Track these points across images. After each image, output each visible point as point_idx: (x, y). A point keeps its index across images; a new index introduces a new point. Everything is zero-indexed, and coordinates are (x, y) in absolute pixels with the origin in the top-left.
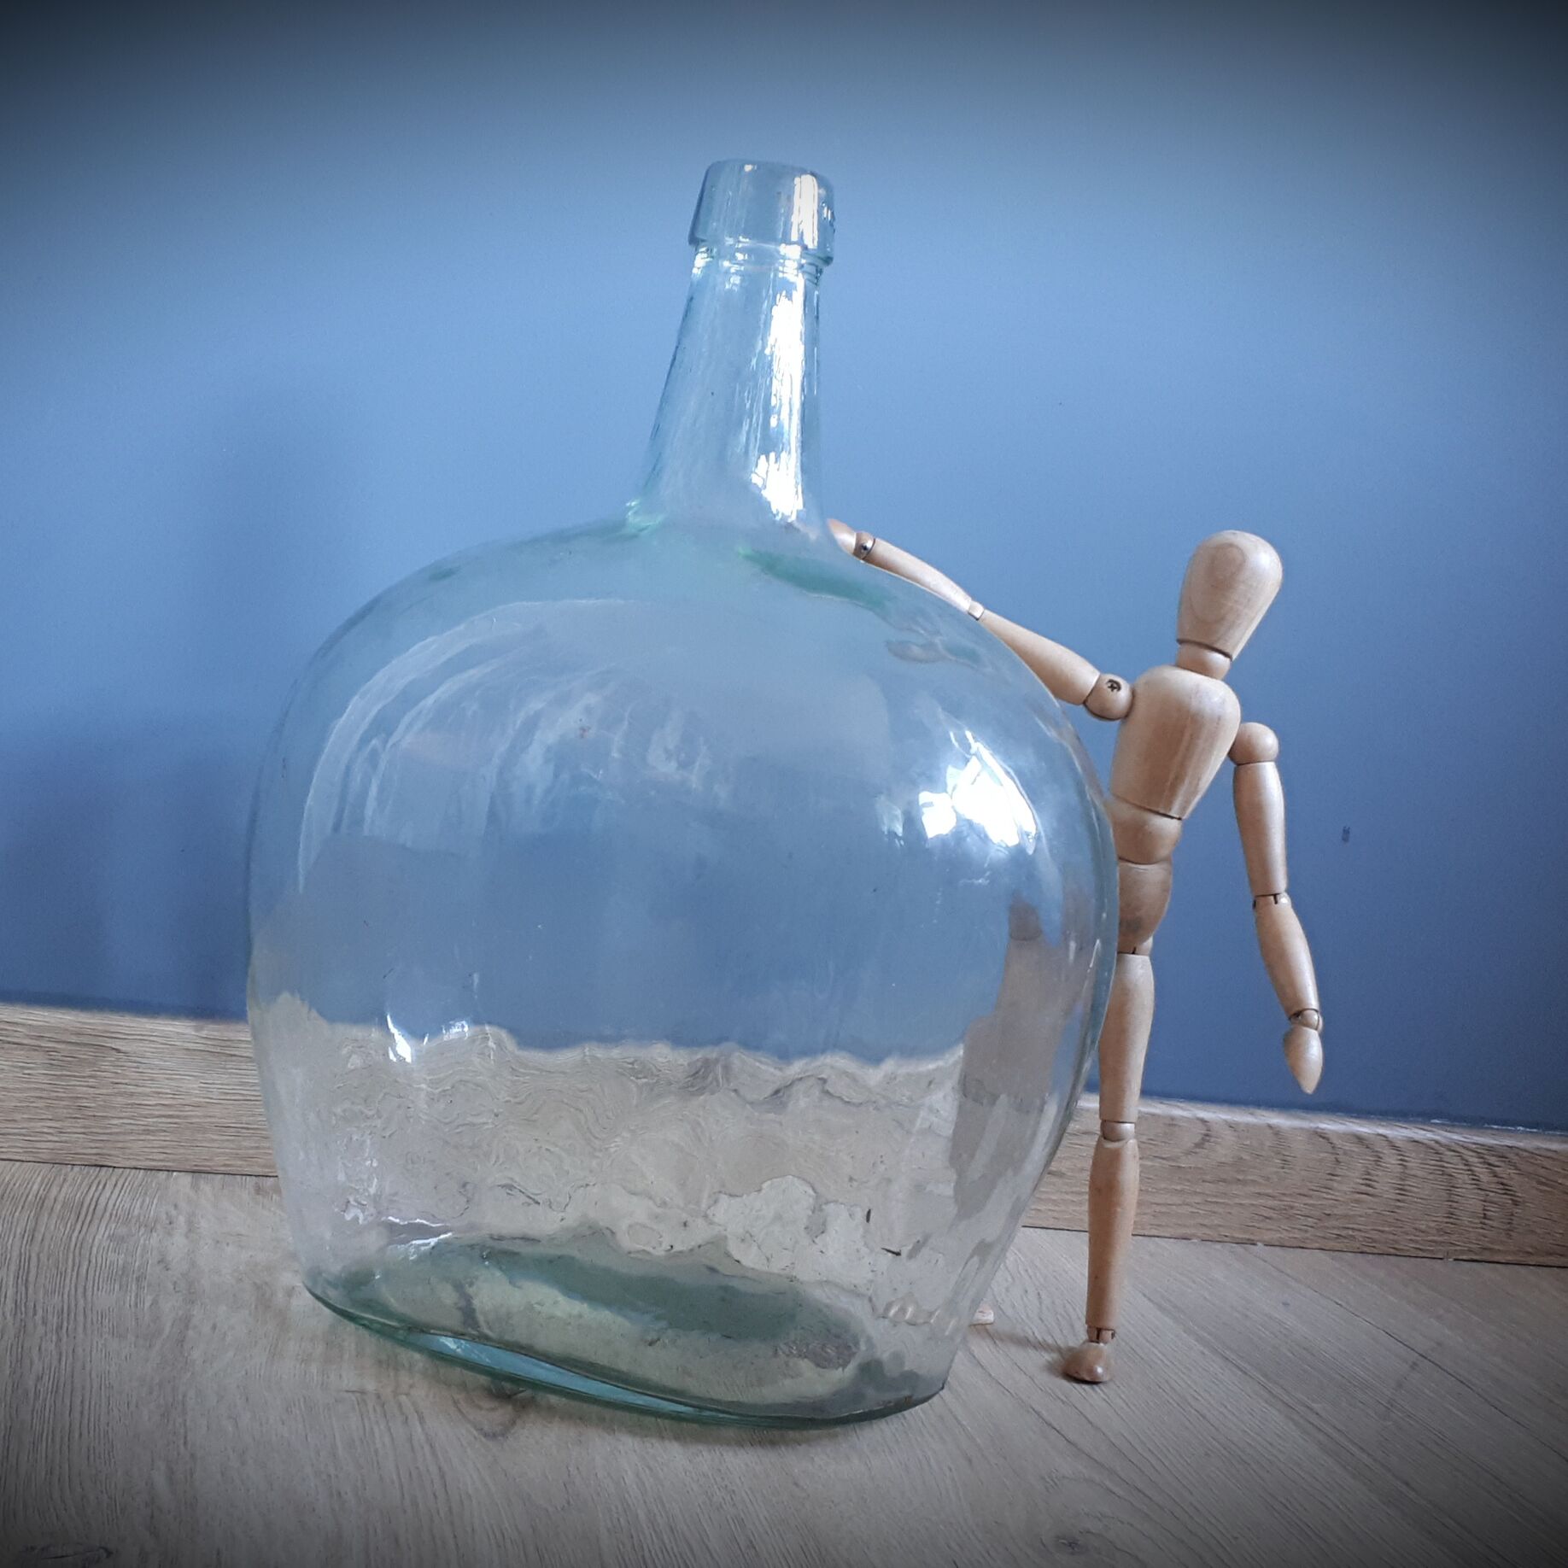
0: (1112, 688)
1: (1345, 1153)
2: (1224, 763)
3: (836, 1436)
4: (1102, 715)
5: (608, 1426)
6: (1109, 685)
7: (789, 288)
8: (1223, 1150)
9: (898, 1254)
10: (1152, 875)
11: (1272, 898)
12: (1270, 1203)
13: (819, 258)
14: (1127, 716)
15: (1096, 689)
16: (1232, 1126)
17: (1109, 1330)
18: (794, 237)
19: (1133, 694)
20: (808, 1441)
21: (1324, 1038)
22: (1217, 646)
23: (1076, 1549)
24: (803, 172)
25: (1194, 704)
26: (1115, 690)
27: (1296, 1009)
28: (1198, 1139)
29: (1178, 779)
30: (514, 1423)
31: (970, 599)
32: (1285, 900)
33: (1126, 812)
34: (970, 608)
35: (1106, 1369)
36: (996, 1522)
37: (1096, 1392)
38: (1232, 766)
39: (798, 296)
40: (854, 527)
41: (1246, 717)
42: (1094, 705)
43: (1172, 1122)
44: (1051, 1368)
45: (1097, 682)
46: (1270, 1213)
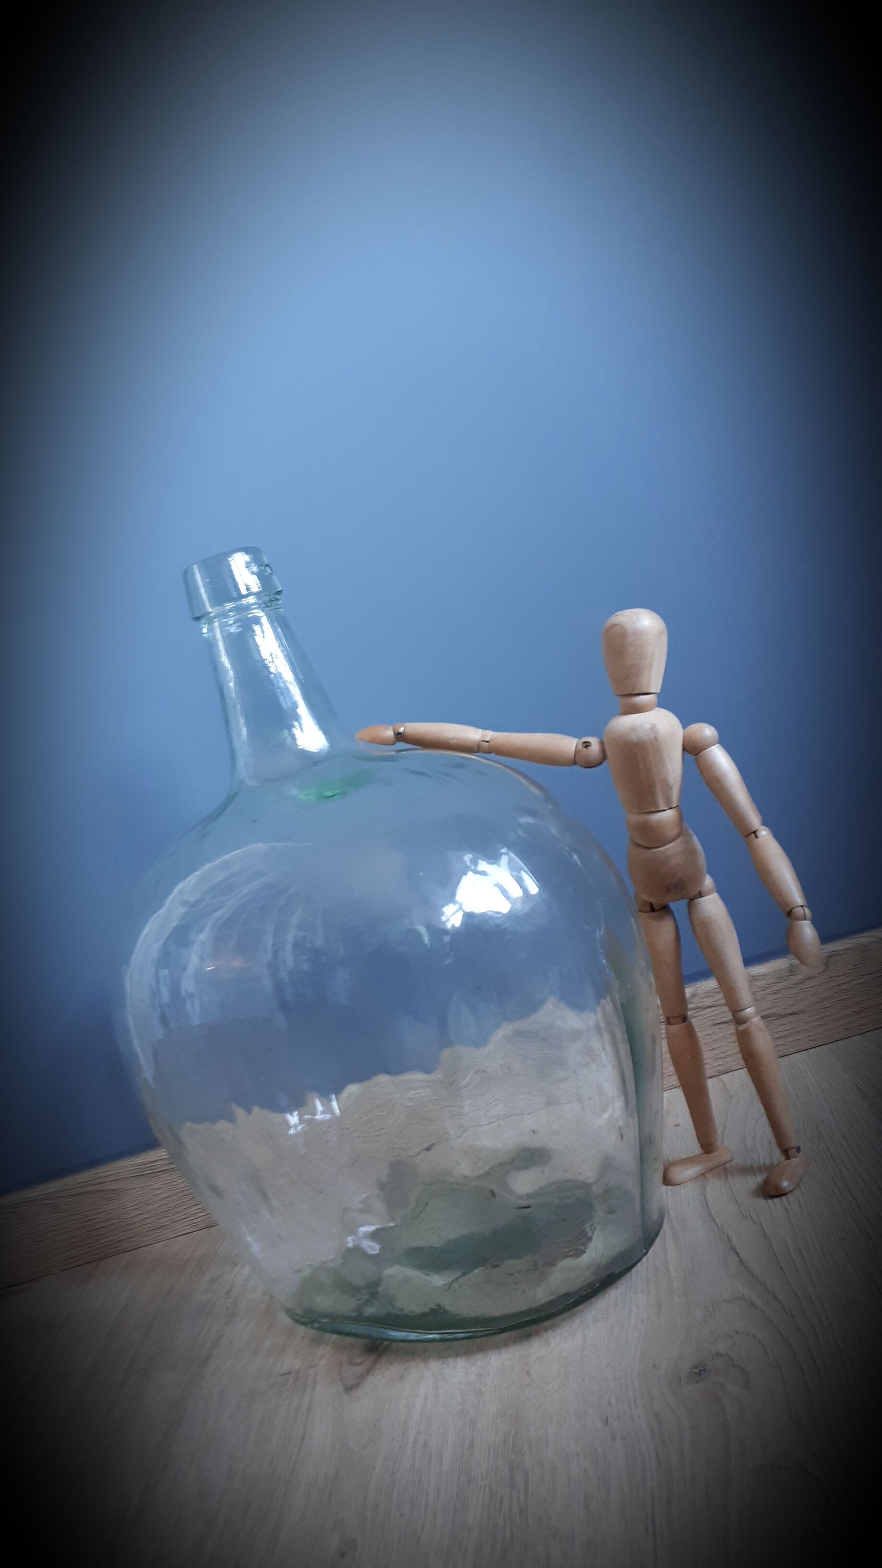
0: (587, 747)
4: (590, 765)
6: (585, 745)
7: (257, 620)
11: (753, 835)
14: (604, 756)
15: (576, 752)
18: (244, 592)
19: (602, 744)
23: (702, 1374)
24: (232, 552)
26: (589, 748)
32: (764, 833)
33: (635, 818)
34: (481, 737)
39: (264, 620)
42: (581, 762)
45: (576, 746)
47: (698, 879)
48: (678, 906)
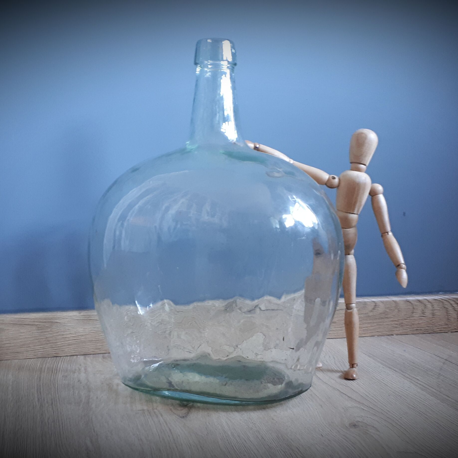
1: (416, 305)
2: (368, 197)
3: (282, 404)
4: (331, 187)
5: (216, 410)
6: (332, 178)
7: (225, 73)
8: (381, 309)
9: (293, 349)
10: (352, 231)
11: (387, 233)
12: (396, 323)
13: (233, 64)
14: (339, 185)
15: (329, 180)
16: (382, 302)
17: (355, 364)
18: (225, 59)
19: (339, 180)
20: (274, 407)
22: (362, 163)
23: (356, 427)
25: (357, 180)
26: (334, 179)
27: (398, 264)
28: (373, 307)
29: (355, 203)
30: (188, 413)
31: (288, 158)
32: (390, 234)
33: (342, 214)
35: (356, 375)
36: (332, 422)
37: (354, 382)
38: (371, 197)
39: (228, 75)
40: (253, 141)
42: (329, 185)
43: (365, 303)
44: (340, 377)
45: (329, 178)
46: (396, 326)
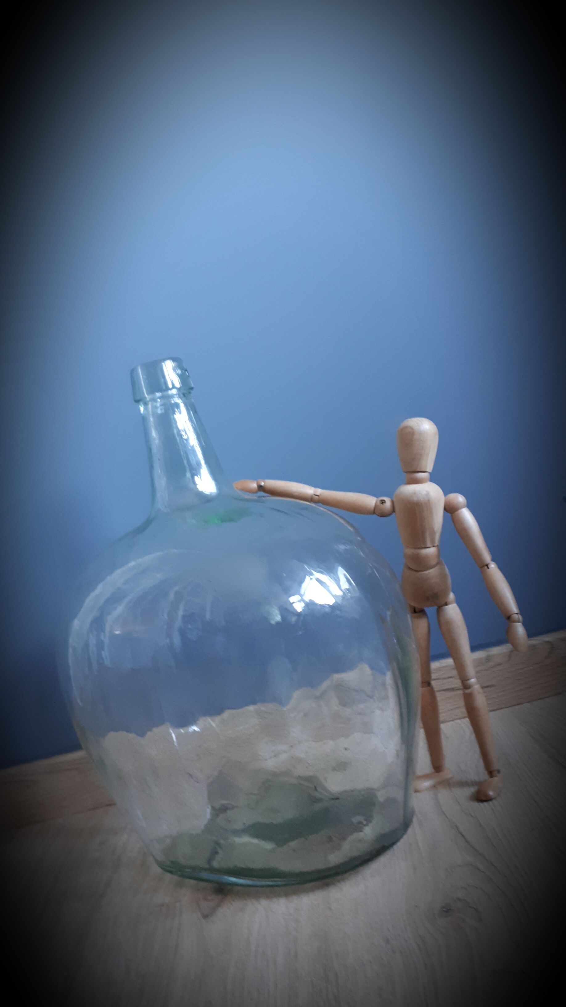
4: (383, 515)
6: (381, 502)
7: (177, 406)
10: (432, 573)
11: (486, 567)
13: (185, 390)
14: (393, 510)
15: (376, 507)
17: (497, 770)
18: (170, 386)
19: (393, 502)
21: (525, 625)
22: (419, 470)
24: (164, 360)
25: (415, 499)
26: (384, 504)
27: (508, 616)
29: (423, 533)
32: (493, 566)
33: (409, 551)
34: (314, 492)
38: (449, 515)
39: (182, 406)
41: (446, 494)
42: (379, 513)
44: (472, 797)
45: (376, 502)
47: (446, 595)
48: (430, 610)
